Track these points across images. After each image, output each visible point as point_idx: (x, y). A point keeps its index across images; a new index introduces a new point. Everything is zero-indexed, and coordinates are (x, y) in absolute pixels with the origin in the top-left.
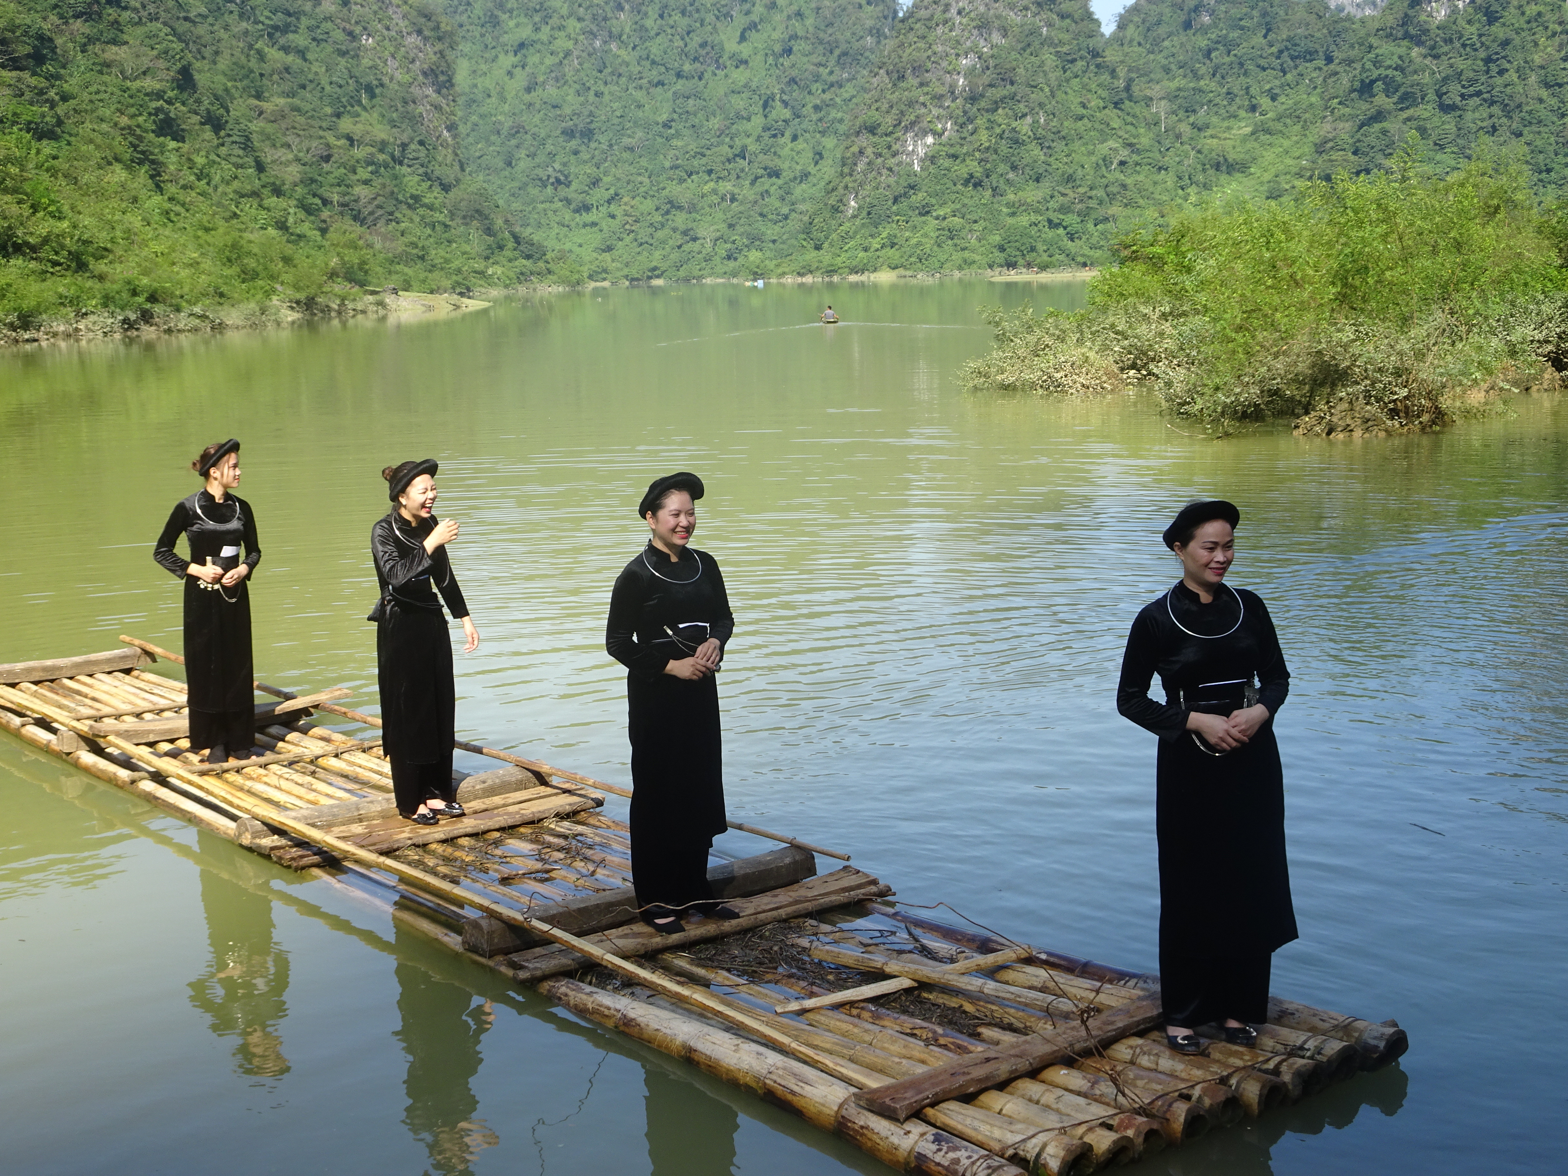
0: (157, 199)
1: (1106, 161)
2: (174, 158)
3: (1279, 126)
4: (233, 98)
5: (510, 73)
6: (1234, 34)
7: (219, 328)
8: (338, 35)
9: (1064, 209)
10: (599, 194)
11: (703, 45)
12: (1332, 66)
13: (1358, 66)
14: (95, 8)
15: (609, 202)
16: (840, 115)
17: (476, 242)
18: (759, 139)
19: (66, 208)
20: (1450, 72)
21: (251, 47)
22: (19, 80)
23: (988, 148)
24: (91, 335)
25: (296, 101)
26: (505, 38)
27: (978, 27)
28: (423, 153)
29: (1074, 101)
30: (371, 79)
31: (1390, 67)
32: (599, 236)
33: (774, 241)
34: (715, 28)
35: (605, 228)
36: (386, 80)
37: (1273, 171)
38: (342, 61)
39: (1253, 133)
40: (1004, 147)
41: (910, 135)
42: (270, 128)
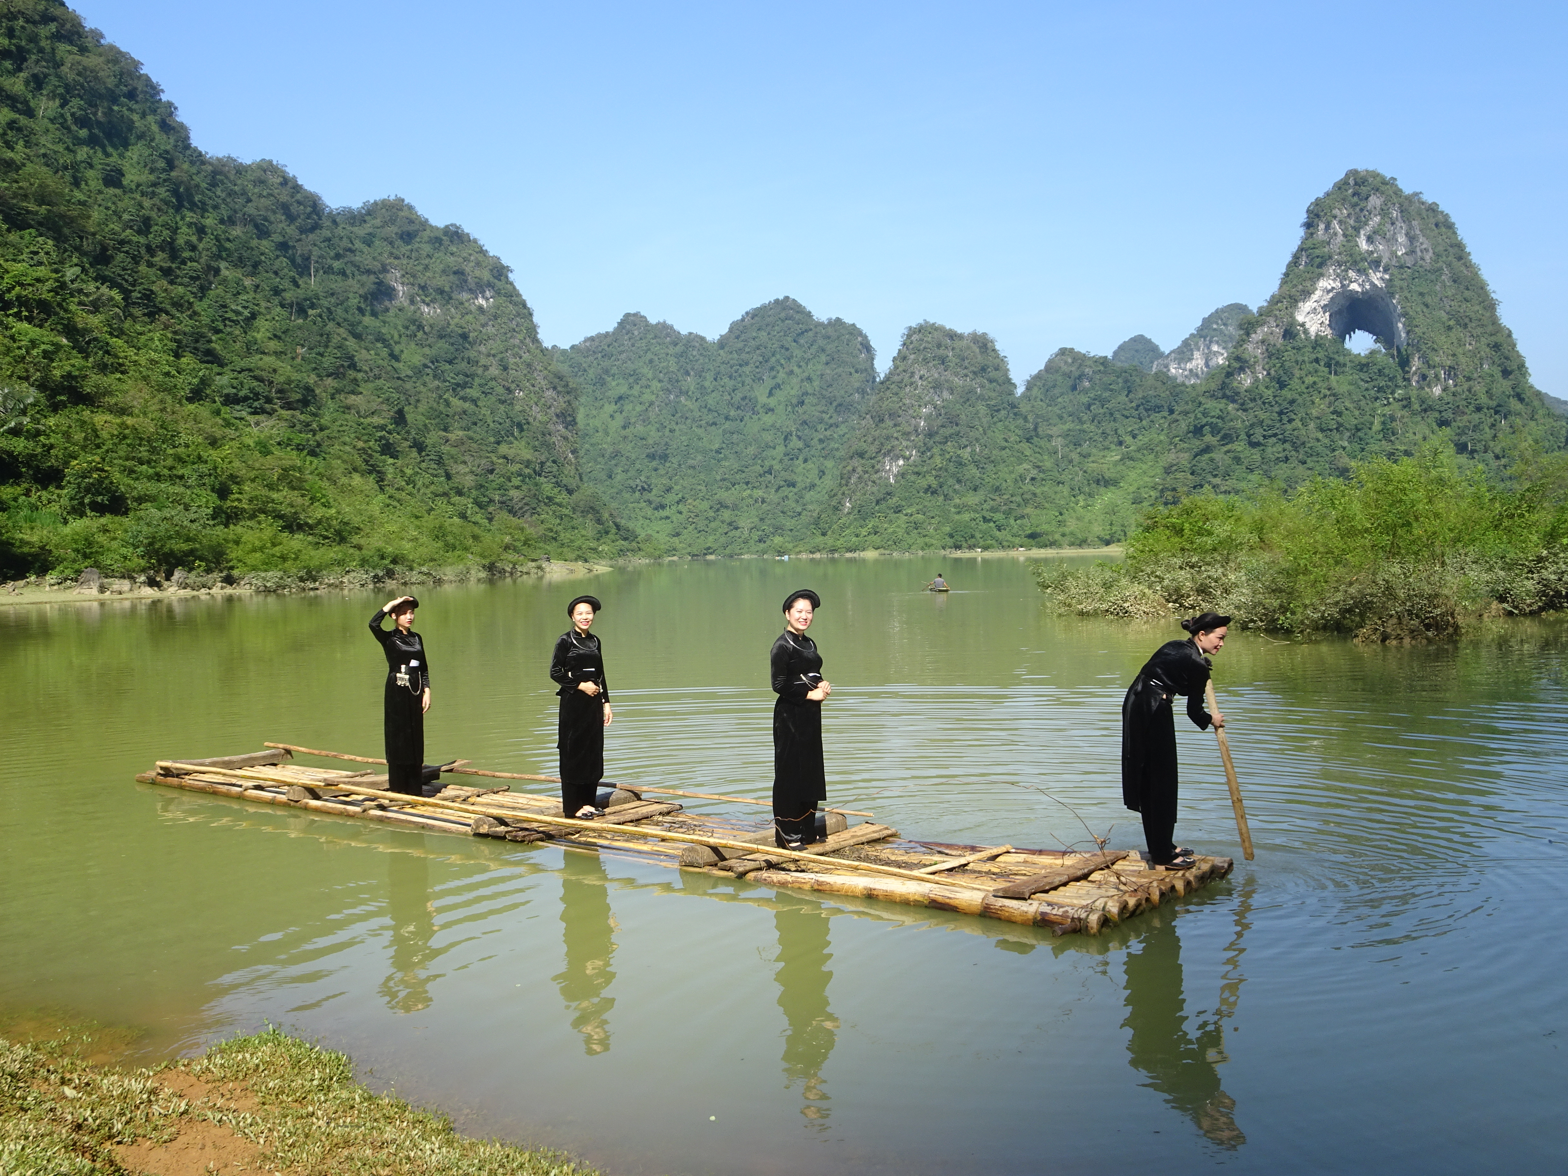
0: (381, 497)
1: (1022, 478)
2: (391, 470)
3: (1139, 456)
4: (429, 431)
5: (612, 416)
6: (1106, 394)
7: (439, 582)
8: (500, 390)
9: (993, 510)
10: (671, 498)
11: (744, 398)
12: (1174, 416)
13: (1192, 416)
14: (341, 370)
15: (678, 503)
16: (836, 446)
17: (590, 528)
18: (781, 461)
19: (331, 500)
20: (1255, 420)
21: (441, 397)
22: (293, 416)
23: (941, 468)
24: (352, 586)
25: (470, 433)
26: (609, 393)
27: (934, 388)
28: (555, 468)
29: (999, 437)
30: (521, 418)
31: (1213, 417)
32: (671, 526)
33: (791, 530)
34: (752, 387)
35: (675, 520)
36: (531, 420)
37: (1136, 485)
38: (502, 407)
39: (1121, 460)
40: (952, 467)
41: (887, 459)
42: (454, 451)
